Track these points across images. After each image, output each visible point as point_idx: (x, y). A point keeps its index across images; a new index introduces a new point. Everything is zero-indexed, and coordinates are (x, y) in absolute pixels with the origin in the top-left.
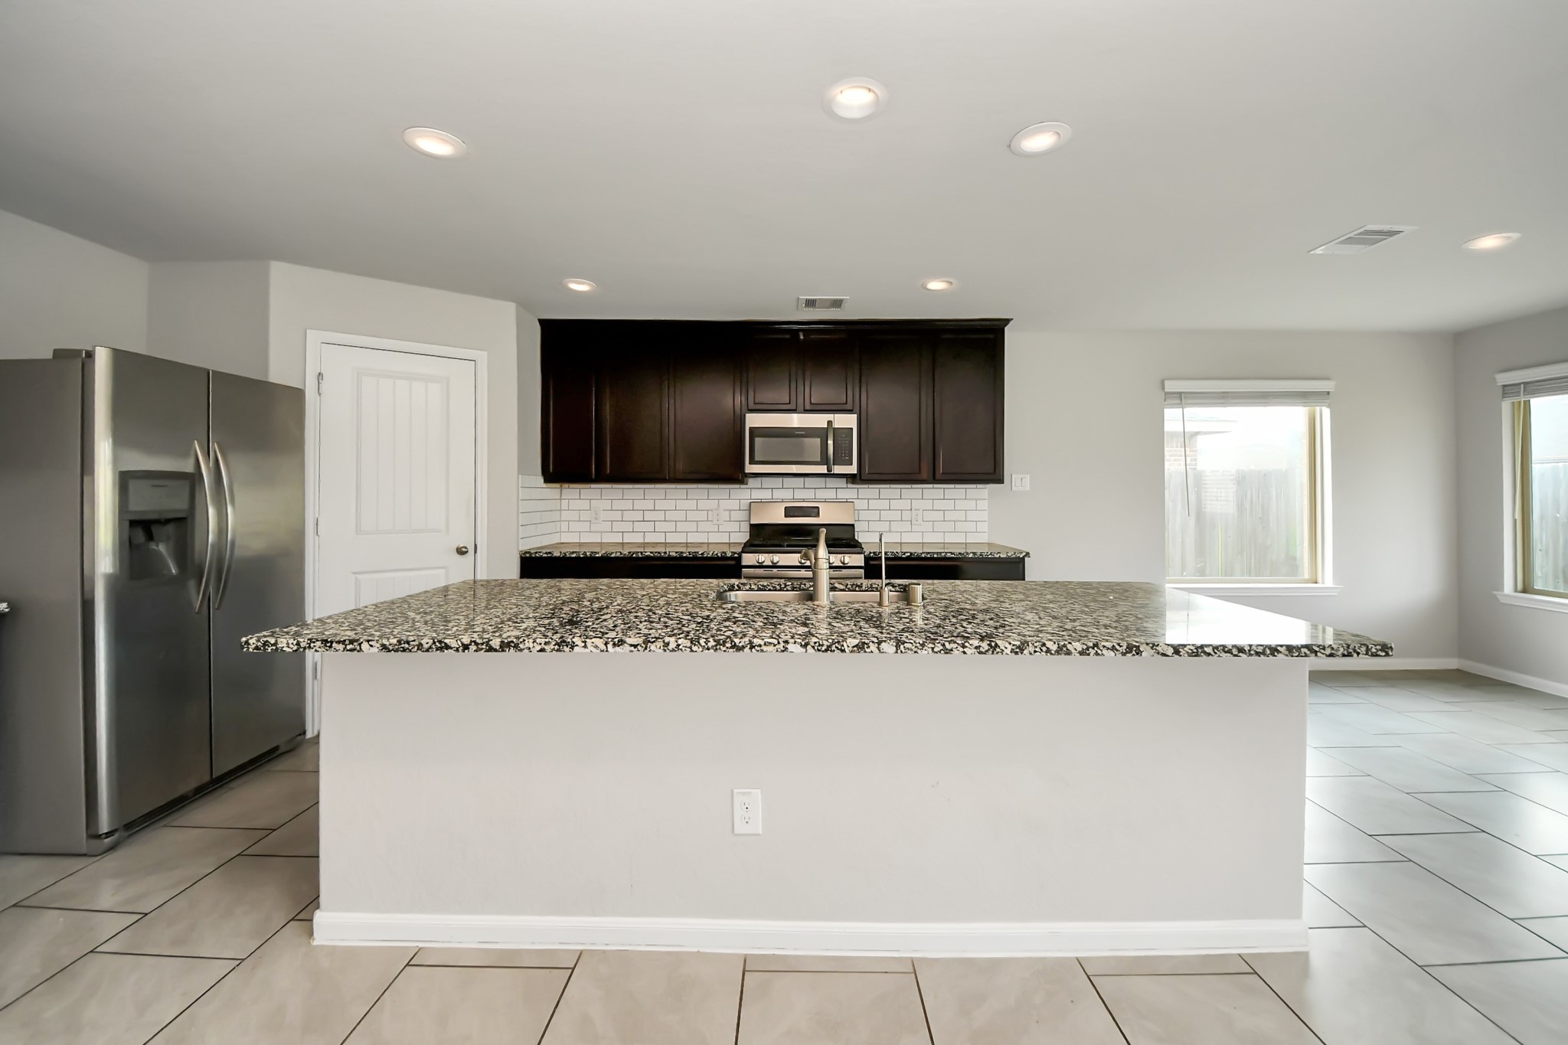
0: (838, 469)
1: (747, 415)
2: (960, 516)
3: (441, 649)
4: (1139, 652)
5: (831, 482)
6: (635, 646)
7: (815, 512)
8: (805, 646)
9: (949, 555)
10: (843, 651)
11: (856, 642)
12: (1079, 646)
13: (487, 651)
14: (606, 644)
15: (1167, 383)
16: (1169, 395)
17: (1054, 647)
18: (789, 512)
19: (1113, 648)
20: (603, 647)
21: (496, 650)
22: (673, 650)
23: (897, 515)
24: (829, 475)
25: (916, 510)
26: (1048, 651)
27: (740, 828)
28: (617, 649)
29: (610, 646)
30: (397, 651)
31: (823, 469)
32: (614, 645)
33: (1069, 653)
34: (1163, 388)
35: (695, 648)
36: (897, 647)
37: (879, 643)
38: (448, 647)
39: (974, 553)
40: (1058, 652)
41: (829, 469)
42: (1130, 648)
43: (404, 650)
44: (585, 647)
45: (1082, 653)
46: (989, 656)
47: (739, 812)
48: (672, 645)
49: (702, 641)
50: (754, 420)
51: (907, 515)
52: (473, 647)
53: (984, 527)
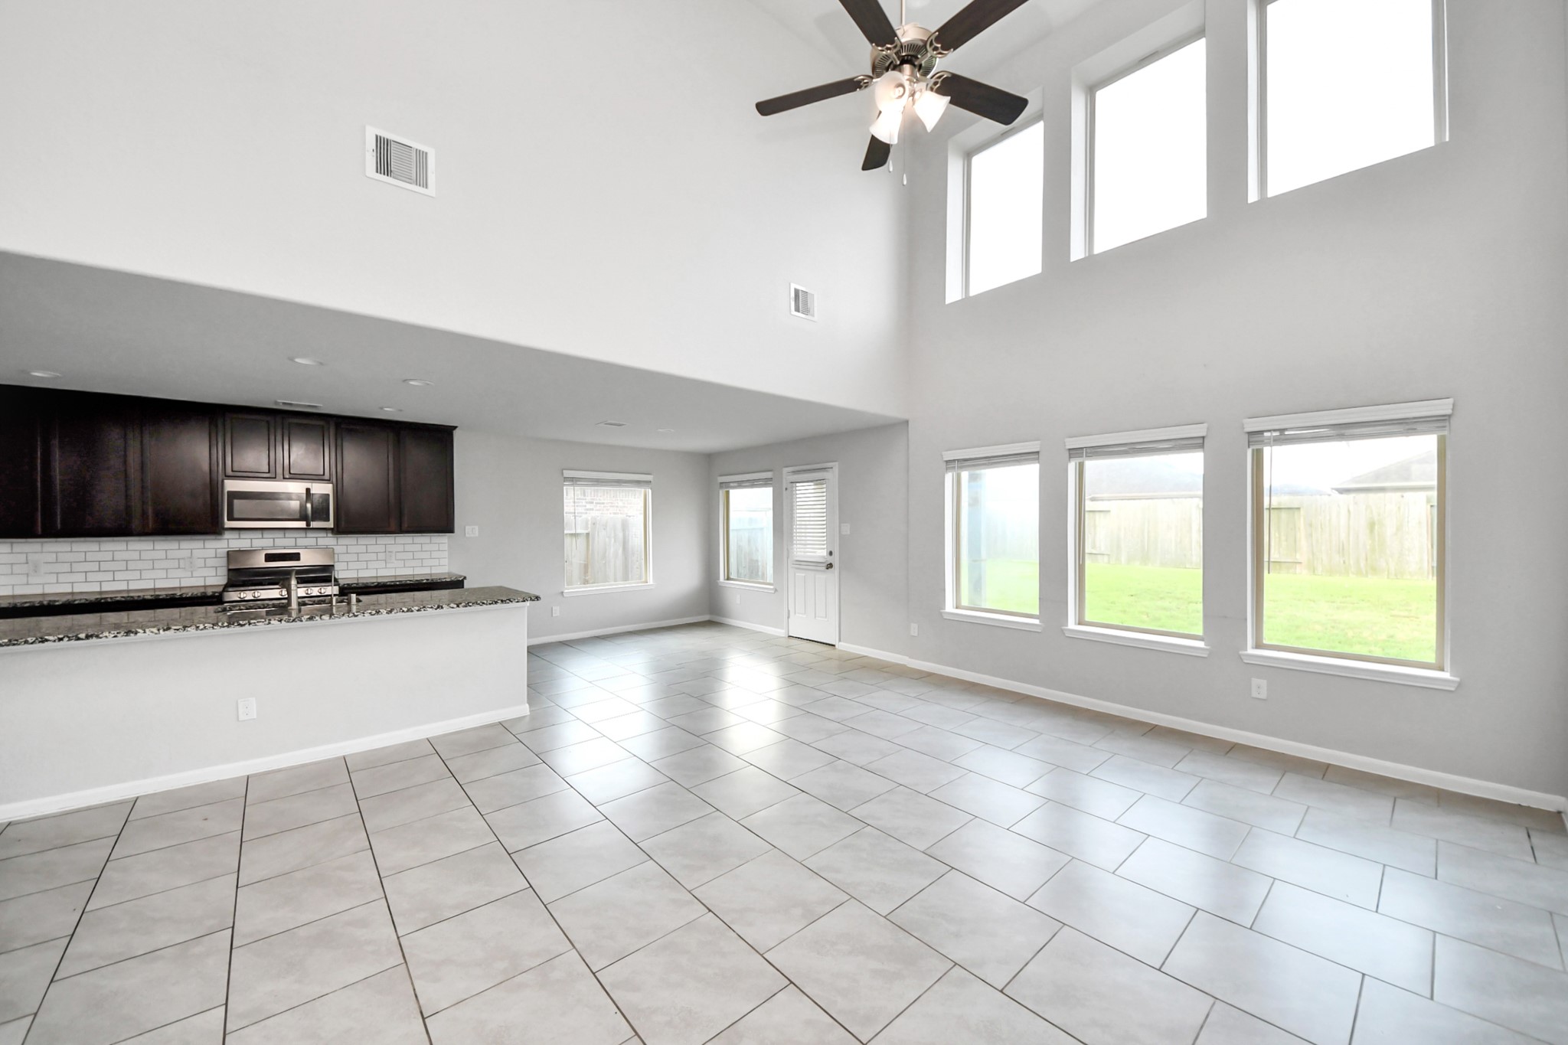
0: (314, 524)
1: (226, 481)
2: (426, 555)
3: (42, 642)
4: (442, 608)
5: (310, 534)
6: (178, 630)
7: (296, 557)
8: (280, 621)
9: (408, 582)
10: (302, 621)
11: (308, 616)
12: (417, 608)
13: (76, 640)
14: (159, 630)
15: (564, 471)
16: (566, 479)
17: (405, 610)
18: (270, 558)
19: (432, 607)
20: (157, 632)
21: (82, 639)
22: (202, 629)
23: (374, 557)
24: (308, 529)
25: (389, 552)
26: (403, 611)
27: (242, 717)
28: (166, 632)
29: (161, 631)
30: (8, 645)
31: (302, 524)
32: (164, 630)
33: (412, 611)
34: (562, 474)
35: (215, 627)
36: (330, 617)
37: (321, 616)
38: (47, 640)
39: (428, 580)
40: (407, 611)
41: (308, 524)
42: (438, 607)
43: (14, 645)
44: (145, 632)
45: (418, 610)
46: (376, 616)
47: (241, 711)
48: (201, 626)
49: (220, 624)
50: (231, 485)
51: (381, 556)
52: (66, 639)
53: (445, 562)
